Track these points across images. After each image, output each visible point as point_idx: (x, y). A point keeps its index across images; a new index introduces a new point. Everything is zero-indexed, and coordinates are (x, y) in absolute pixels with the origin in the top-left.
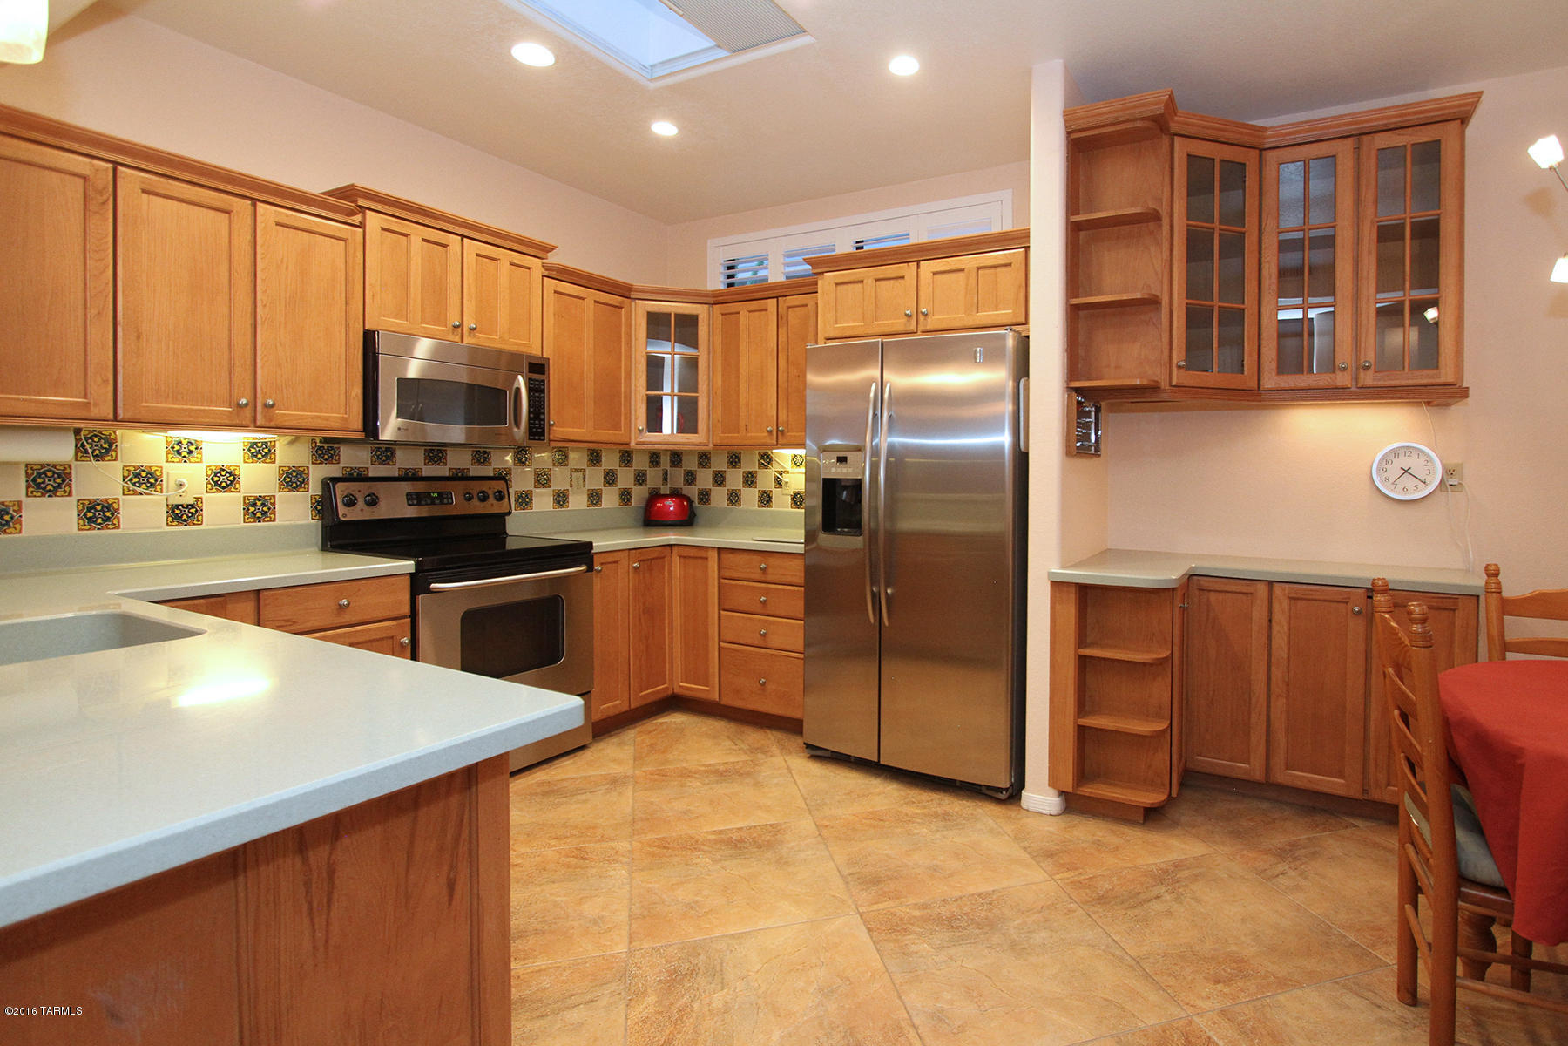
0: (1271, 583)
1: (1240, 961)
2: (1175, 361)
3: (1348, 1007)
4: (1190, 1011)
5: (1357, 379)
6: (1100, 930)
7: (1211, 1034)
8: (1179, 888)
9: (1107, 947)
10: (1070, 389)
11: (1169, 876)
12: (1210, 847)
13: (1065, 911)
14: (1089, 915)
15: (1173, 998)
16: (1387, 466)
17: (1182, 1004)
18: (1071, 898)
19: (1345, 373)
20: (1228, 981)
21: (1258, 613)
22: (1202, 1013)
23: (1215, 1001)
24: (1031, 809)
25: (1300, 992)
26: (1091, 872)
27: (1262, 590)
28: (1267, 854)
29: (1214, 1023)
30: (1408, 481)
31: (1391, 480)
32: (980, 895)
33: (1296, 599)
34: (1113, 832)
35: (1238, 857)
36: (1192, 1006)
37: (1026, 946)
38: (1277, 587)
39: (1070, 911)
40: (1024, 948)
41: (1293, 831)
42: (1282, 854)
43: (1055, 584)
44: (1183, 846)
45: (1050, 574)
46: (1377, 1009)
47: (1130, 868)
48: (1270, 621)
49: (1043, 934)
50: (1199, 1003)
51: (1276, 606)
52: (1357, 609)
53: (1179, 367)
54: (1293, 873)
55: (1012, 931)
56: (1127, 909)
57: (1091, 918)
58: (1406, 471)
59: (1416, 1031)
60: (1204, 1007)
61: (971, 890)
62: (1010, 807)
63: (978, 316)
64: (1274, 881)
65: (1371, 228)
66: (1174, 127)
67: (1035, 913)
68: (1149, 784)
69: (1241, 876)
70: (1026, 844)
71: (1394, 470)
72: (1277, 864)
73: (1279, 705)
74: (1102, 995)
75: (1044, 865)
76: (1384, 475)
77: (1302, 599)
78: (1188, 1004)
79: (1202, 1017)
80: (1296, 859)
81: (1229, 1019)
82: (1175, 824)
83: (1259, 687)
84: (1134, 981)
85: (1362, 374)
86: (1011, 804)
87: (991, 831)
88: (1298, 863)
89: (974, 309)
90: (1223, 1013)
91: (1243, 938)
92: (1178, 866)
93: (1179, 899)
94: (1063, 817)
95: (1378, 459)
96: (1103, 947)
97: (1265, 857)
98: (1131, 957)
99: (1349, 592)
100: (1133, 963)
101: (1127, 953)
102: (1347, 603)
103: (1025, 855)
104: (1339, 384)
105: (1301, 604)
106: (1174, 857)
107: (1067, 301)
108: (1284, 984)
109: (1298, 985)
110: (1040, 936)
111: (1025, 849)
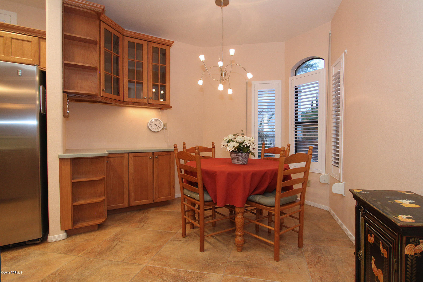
0: (128, 153)
1: (148, 248)
2: (102, 89)
3: (175, 244)
4: (145, 264)
5: (148, 101)
6: (105, 261)
7: (153, 266)
8: (121, 240)
9: (111, 263)
10: (64, 92)
11: (115, 238)
12: (122, 227)
13: (90, 262)
14: (99, 259)
15: (138, 264)
16: (151, 124)
17: (142, 264)
18: (89, 258)
19: (146, 99)
20: (149, 253)
21: (125, 162)
22: (148, 263)
23: (149, 259)
24: (53, 241)
25: (165, 246)
26: (90, 249)
27: (126, 155)
28: (137, 223)
29: (152, 263)
30: (156, 127)
31: (153, 127)
32: (52, 274)
33: (135, 157)
34: (89, 235)
35: (130, 226)
36: (144, 263)
37: (84, 278)
38: (130, 154)
39: (92, 261)
40: (84, 279)
41: (139, 216)
42: (141, 221)
43: (60, 159)
44: (114, 230)
45: (59, 156)
46: (181, 241)
47: (103, 242)
48: (128, 163)
49: (87, 271)
50: (145, 261)
51: (130, 159)
52: (150, 157)
53: (103, 91)
54: (146, 224)
55: (75, 277)
56: (110, 251)
57: (100, 259)
58: (156, 125)
59: (189, 241)
60: (147, 261)
61: (47, 275)
62: (43, 244)
63: (12, 58)
64: (143, 228)
65: (151, 65)
66: (101, 18)
67: (80, 268)
68: (98, 217)
69: (134, 230)
70: (59, 252)
71: (153, 125)
72: (141, 224)
73: (132, 185)
74: (119, 275)
75: (72, 254)
76: (151, 126)
77: (137, 157)
78: (143, 263)
79: (148, 264)
80: (144, 221)
81: (155, 260)
82: (108, 226)
83: (126, 181)
84: (125, 267)
85: (149, 100)
86: (43, 243)
87: (40, 254)
88: (145, 222)
89: (10, 54)
90: (152, 260)
91: (145, 243)
92: (116, 235)
93: (122, 242)
94: (68, 238)
95: (150, 122)
96: (110, 264)
97: (137, 224)
98: (120, 262)
99: (148, 154)
100: (122, 263)
101: (118, 261)
102: (148, 156)
103: (61, 255)
104: (144, 102)
105: (136, 158)
106: (114, 233)
107: (63, 61)
108: (161, 247)
109: (163, 245)
110: (87, 272)
111: (60, 253)
